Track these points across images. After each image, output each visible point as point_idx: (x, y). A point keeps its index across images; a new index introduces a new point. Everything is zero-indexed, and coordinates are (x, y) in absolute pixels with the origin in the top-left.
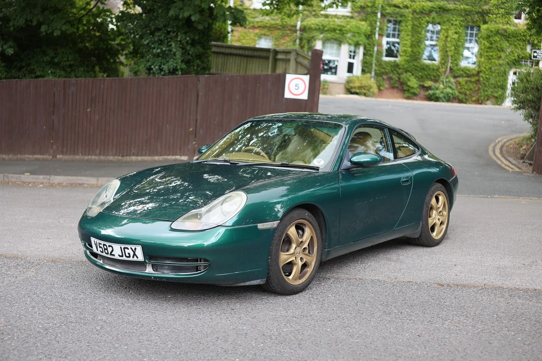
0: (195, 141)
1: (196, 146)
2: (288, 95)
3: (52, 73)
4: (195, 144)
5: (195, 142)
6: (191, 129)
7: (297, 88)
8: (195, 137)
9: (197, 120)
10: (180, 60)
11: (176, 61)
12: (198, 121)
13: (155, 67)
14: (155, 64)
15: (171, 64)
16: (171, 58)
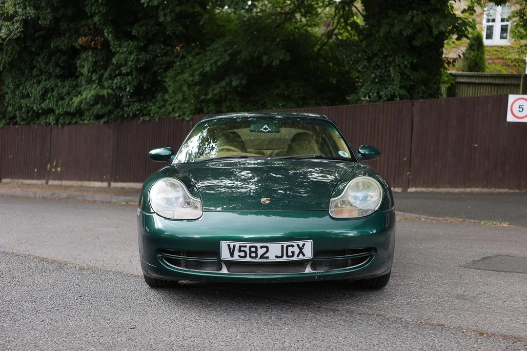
0: (410, 171)
1: (411, 177)
2: (510, 118)
3: (283, 106)
4: (410, 175)
5: (409, 173)
6: (405, 159)
7: (521, 110)
8: (410, 168)
9: (411, 149)
10: (398, 86)
11: (394, 87)
12: (413, 150)
13: (373, 95)
14: (373, 91)
15: (390, 90)
16: (389, 84)
